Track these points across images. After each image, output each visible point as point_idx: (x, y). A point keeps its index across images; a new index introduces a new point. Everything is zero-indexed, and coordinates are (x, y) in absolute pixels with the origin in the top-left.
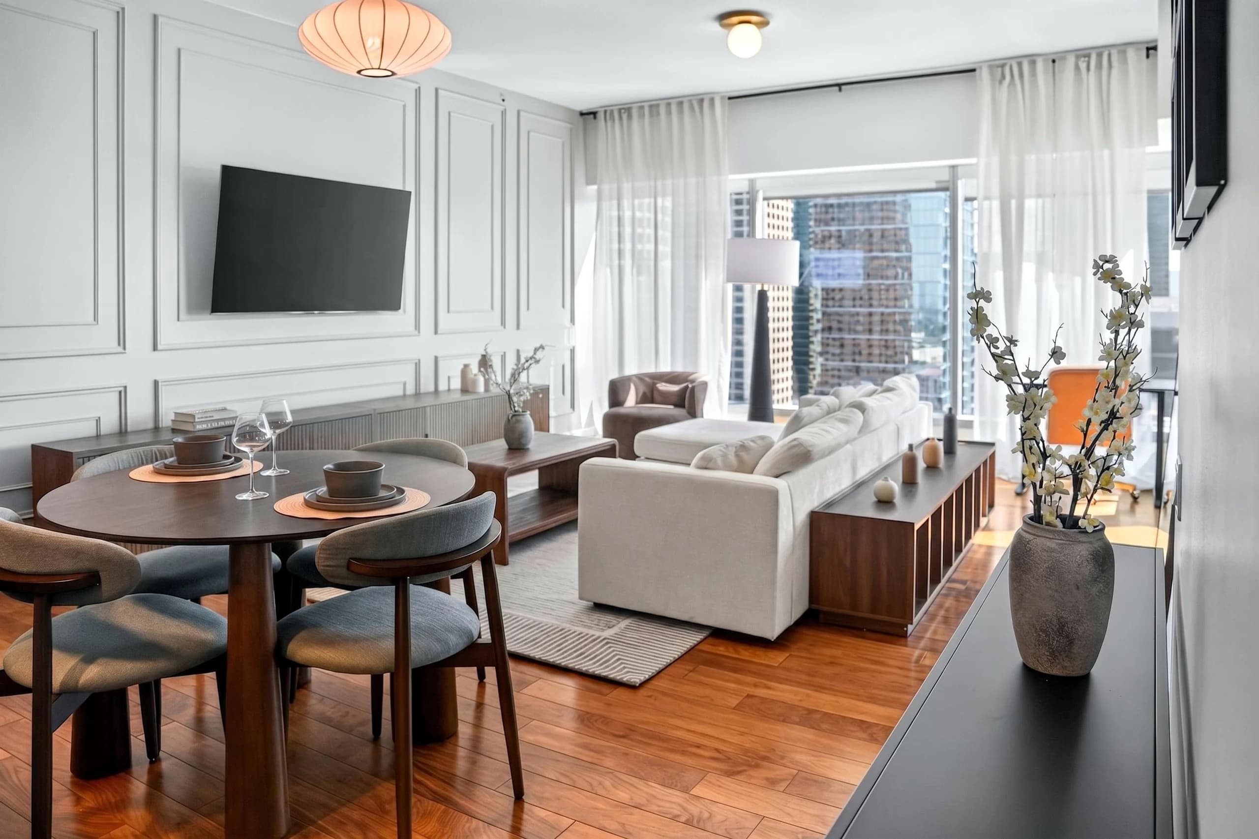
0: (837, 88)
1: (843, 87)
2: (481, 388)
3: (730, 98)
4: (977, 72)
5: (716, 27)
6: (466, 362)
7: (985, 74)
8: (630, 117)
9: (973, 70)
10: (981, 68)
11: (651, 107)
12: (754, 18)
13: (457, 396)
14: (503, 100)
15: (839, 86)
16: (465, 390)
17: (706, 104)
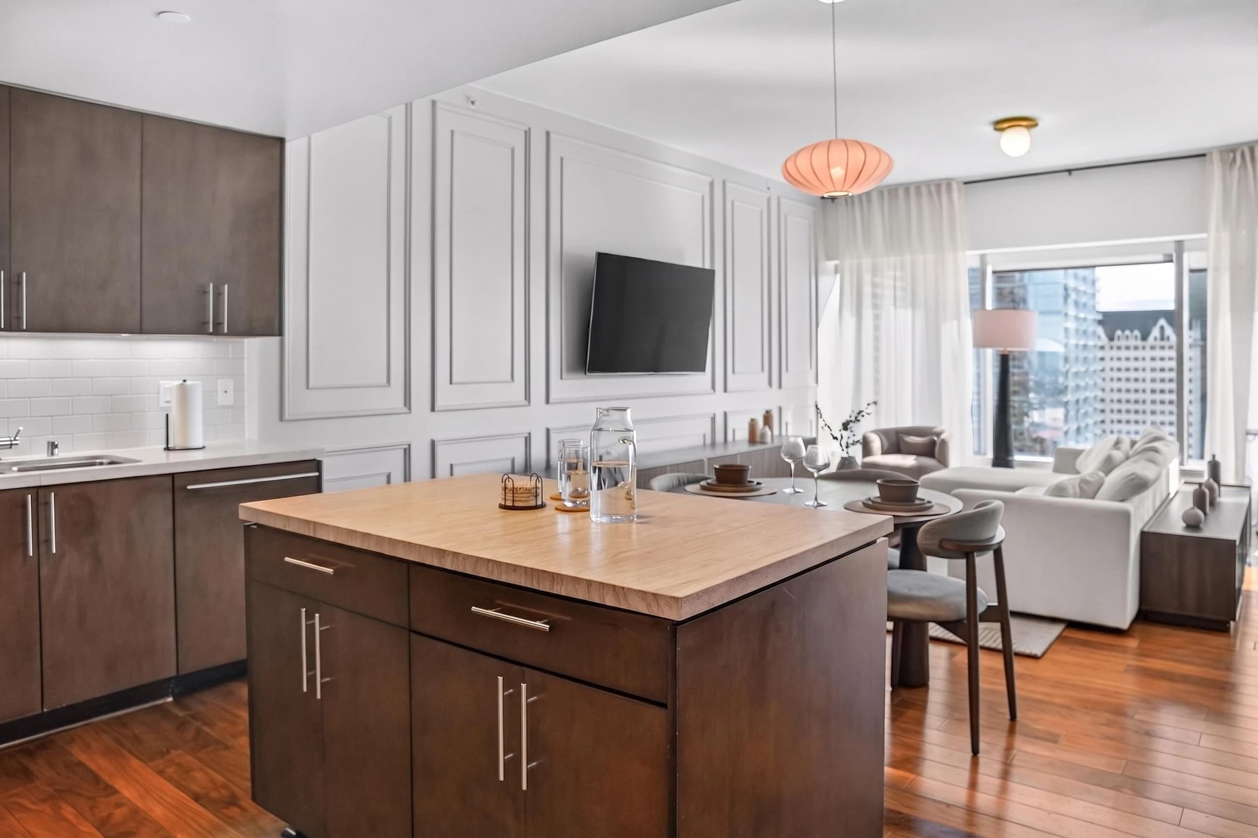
0: (1067, 173)
1: (1074, 173)
2: (769, 440)
3: (966, 183)
4: (1208, 157)
5: (990, 129)
6: (753, 417)
7: (1216, 157)
8: (869, 200)
9: (1204, 155)
10: (1211, 153)
11: (890, 191)
12: (1024, 123)
13: (745, 447)
14: (769, 189)
15: (1070, 171)
16: (752, 440)
17: (944, 188)
